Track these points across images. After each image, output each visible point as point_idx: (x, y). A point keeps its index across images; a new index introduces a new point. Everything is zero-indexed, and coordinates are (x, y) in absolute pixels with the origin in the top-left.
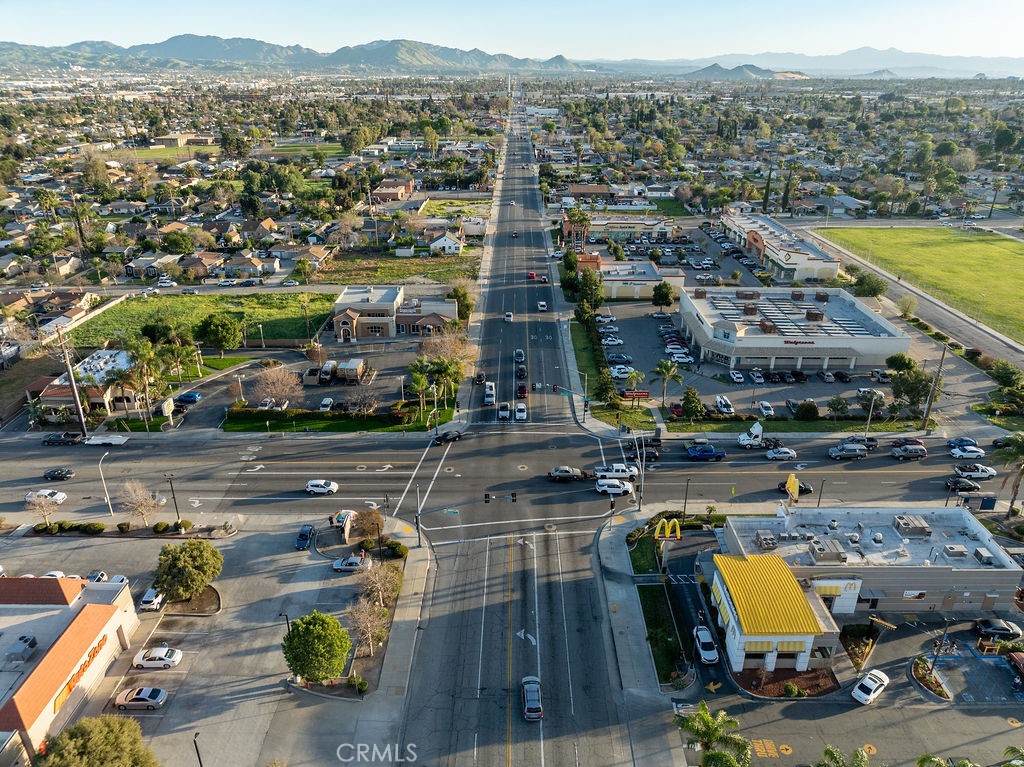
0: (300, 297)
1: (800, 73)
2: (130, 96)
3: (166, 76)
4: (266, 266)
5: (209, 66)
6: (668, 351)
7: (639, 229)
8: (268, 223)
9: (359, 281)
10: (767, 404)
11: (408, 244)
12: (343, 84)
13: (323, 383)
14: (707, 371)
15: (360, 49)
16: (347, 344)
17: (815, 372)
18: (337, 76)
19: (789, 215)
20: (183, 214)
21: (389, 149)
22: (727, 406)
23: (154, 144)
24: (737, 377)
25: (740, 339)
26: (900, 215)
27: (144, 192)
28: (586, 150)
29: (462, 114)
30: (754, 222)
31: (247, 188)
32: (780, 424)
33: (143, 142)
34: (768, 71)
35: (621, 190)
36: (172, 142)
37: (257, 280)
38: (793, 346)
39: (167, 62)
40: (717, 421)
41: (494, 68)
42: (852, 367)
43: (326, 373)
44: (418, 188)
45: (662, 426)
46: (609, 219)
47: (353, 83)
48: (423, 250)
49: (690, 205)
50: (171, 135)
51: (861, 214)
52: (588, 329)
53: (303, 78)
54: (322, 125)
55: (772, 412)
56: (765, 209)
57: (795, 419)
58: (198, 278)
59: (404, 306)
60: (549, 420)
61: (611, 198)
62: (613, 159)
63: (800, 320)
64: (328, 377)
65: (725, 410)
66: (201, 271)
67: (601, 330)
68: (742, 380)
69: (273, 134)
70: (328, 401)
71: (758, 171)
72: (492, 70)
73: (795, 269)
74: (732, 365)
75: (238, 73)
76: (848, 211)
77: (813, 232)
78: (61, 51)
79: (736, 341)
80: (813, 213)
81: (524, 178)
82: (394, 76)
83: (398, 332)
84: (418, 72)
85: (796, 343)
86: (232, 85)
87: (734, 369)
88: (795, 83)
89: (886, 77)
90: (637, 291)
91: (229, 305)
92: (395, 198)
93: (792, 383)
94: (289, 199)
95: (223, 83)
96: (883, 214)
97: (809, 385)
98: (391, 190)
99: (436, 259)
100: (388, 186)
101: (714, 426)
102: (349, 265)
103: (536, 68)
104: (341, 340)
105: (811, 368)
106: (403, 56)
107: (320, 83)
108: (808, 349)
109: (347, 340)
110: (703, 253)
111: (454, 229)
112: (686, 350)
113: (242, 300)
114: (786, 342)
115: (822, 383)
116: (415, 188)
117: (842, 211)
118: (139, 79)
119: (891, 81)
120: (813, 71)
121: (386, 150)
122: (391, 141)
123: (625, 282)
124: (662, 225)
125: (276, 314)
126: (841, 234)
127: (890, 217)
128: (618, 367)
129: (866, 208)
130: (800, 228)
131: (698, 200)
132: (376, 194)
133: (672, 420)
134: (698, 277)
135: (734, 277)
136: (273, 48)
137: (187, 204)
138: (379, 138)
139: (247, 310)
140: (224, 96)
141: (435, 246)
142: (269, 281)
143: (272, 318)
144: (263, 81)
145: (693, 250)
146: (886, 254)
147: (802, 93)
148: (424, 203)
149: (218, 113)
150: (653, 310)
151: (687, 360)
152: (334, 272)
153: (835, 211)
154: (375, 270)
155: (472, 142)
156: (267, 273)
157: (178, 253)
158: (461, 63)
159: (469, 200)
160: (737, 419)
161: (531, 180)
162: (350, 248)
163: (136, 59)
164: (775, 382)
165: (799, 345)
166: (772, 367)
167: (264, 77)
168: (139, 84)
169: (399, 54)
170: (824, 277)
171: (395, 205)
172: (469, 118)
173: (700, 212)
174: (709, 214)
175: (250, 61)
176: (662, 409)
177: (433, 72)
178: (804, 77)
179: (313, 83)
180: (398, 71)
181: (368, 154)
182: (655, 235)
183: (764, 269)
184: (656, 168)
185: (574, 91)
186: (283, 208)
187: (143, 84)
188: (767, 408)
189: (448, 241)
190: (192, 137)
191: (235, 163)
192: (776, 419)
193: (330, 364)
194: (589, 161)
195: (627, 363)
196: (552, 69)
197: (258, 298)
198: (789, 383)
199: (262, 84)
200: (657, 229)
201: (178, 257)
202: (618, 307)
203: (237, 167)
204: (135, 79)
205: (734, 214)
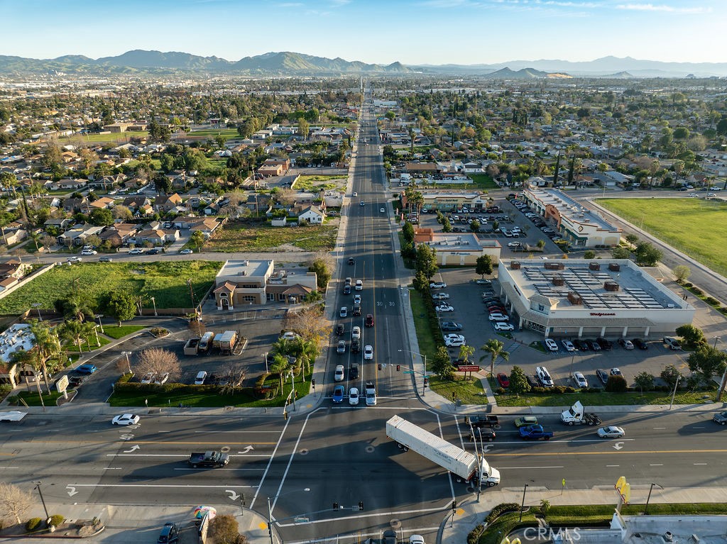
0: (192, 265)
1: (565, 74)
2: (93, 93)
3: (122, 79)
4: (168, 236)
5: (152, 71)
6: (492, 318)
7: (461, 202)
8: (175, 198)
9: (240, 250)
10: (581, 375)
11: (281, 216)
12: (244, 83)
13: (201, 354)
14: (526, 339)
15: (257, 59)
16: (226, 312)
17: (617, 338)
18: (240, 77)
19: (574, 187)
20: (112, 189)
21: (273, 134)
22: (547, 378)
23: (103, 131)
24: (553, 346)
25: (553, 312)
26: (657, 187)
27: (87, 172)
28: (418, 134)
29: (328, 105)
30: (549, 196)
31: (164, 167)
32: (594, 396)
33: (95, 129)
34: (543, 72)
35: (444, 166)
36: (117, 129)
37: (160, 249)
38: (598, 317)
39: (123, 69)
40: (540, 394)
41: (351, 71)
42: (647, 334)
43: (204, 344)
44: (293, 165)
45: (491, 400)
46: (437, 193)
47: (251, 82)
48: (293, 220)
49: (498, 180)
50: (117, 124)
51: (628, 187)
52: (424, 296)
53: (217, 79)
54: (226, 114)
55: (586, 384)
56: (555, 182)
57: (606, 390)
58: (113, 247)
59: (275, 277)
60: (394, 393)
61: (438, 174)
62: (438, 141)
63: (600, 291)
64: (205, 348)
65: (545, 382)
66: (117, 241)
67: (435, 297)
68: (557, 349)
69: (190, 122)
70: (202, 374)
71: (546, 150)
72: (349, 73)
73: (586, 238)
74: (547, 334)
75: (171, 76)
76: (617, 183)
77: (593, 201)
78: (50, 62)
79: (550, 314)
80: (592, 185)
81: (372, 157)
82: (281, 77)
83: (268, 299)
84: (298, 74)
85: (600, 315)
86: (166, 84)
87: (549, 337)
88: (563, 81)
89: (625, 77)
90: (462, 259)
91: (135, 273)
92: (274, 174)
93: (599, 350)
94: (195, 176)
95: (160, 83)
96: (644, 187)
97: (613, 351)
98: (272, 168)
99: (302, 229)
100: (270, 164)
101: (538, 399)
102: (235, 234)
103: (381, 71)
104: (220, 308)
105: (613, 335)
106: (288, 63)
107: (228, 82)
108: (610, 319)
109: (225, 307)
110: (511, 222)
111: (318, 203)
112: (507, 318)
113: (146, 268)
114: (592, 314)
115: (625, 352)
116: (290, 165)
117: (614, 184)
118: (103, 81)
119: (629, 80)
120: (573, 72)
121: (271, 134)
122: (275, 127)
123: (453, 252)
124: (479, 198)
125: (171, 282)
126: (616, 204)
127: (650, 189)
128: (450, 335)
129: (631, 181)
130: (584, 198)
131: (504, 176)
132: (261, 172)
133: (500, 393)
134: (510, 244)
135: (539, 245)
136: (197, 59)
137: (117, 181)
138: (266, 125)
139: (148, 278)
140: (160, 92)
141: (302, 217)
142: (169, 249)
143: (167, 286)
144: (189, 81)
145: (504, 219)
146: (653, 222)
147: (569, 88)
148: (297, 179)
149: (153, 106)
150: (476, 277)
151: (508, 328)
152: (222, 241)
153: (608, 184)
154: (254, 238)
155: (334, 128)
156: (169, 242)
157: (101, 225)
158: (328, 68)
159: (330, 175)
160: (556, 391)
161: (377, 158)
162: (236, 219)
163: (102, 67)
164: (584, 350)
165: (602, 317)
166: (580, 335)
167: (190, 78)
168: (102, 84)
169: (285, 62)
170: (610, 244)
171: (275, 180)
172: (332, 109)
173: (506, 185)
174: (513, 187)
175: (181, 68)
176: (491, 380)
177: (308, 74)
178: (569, 77)
179: (224, 83)
180: (284, 73)
181: (257, 137)
182: (473, 206)
183: (561, 236)
184: (470, 148)
185: (408, 88)
186: (189, 184)
187: (104, 85)
188: (581, 380)
189: (313, 214)
190: (131, 125)
191: (158, 146)
192: (591, 391)
193: (208, 335)
194: (420, 142)
195: (458, 331)
196: (392, 71)
197: (159, 266)
198: (596, 351)
199: (188, 83)
200: (475, 201)
201: (100, 229)
202: (447, 273)
203: (160, 149)
204: (100, 81)
205: (533, 188)
